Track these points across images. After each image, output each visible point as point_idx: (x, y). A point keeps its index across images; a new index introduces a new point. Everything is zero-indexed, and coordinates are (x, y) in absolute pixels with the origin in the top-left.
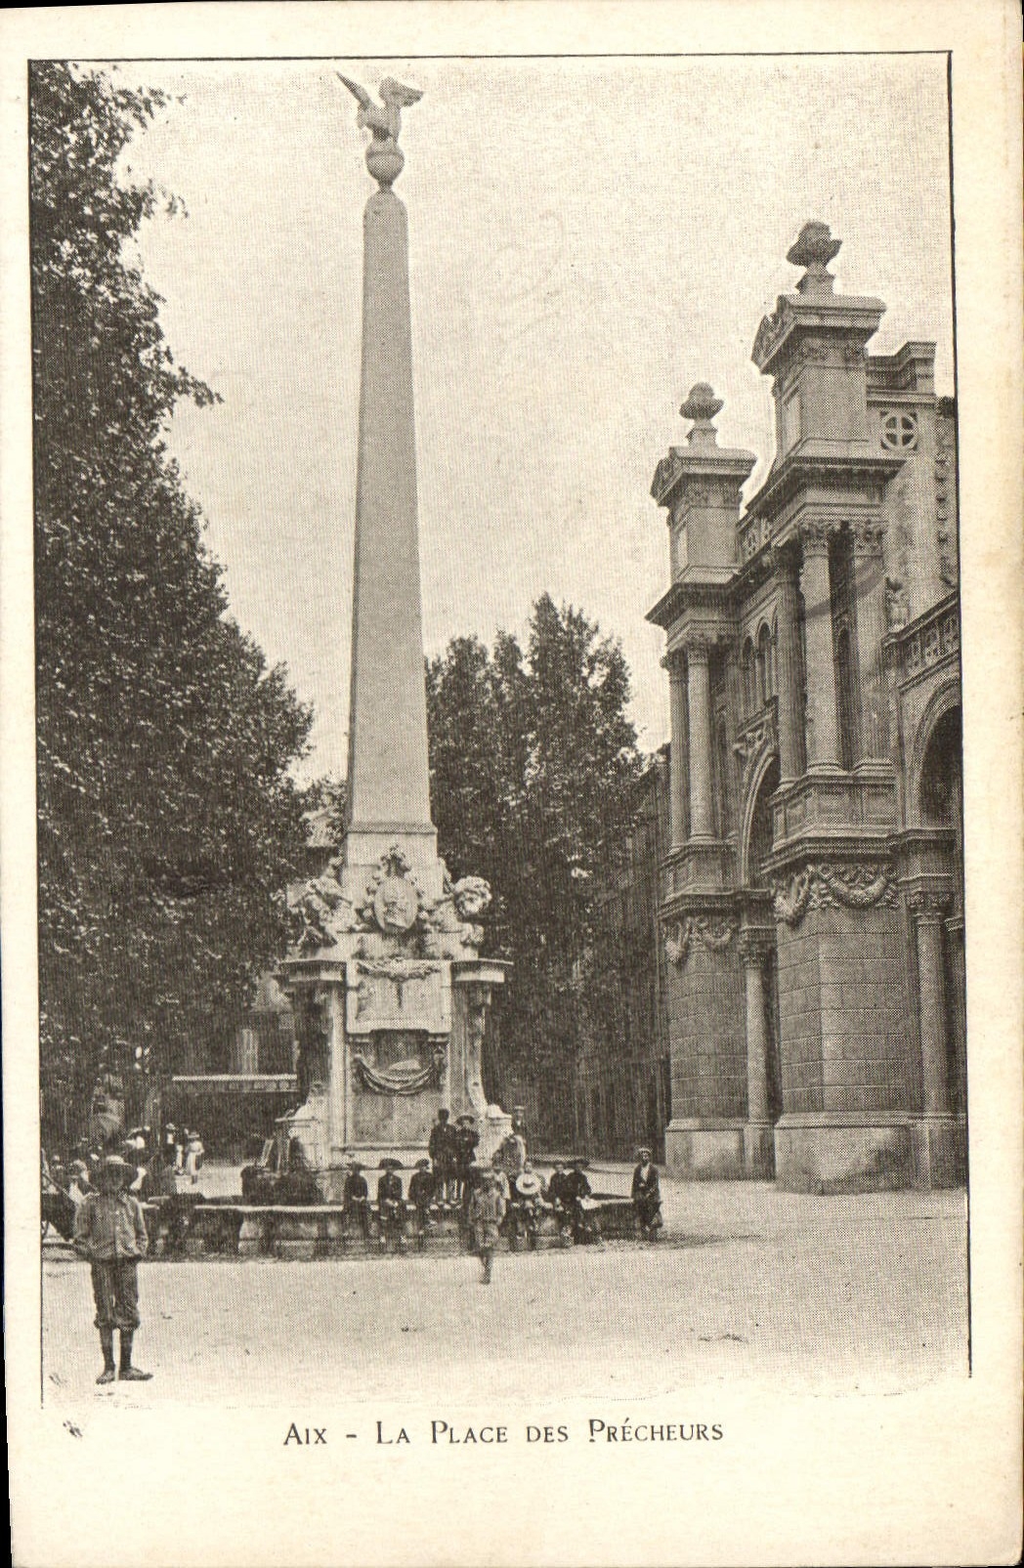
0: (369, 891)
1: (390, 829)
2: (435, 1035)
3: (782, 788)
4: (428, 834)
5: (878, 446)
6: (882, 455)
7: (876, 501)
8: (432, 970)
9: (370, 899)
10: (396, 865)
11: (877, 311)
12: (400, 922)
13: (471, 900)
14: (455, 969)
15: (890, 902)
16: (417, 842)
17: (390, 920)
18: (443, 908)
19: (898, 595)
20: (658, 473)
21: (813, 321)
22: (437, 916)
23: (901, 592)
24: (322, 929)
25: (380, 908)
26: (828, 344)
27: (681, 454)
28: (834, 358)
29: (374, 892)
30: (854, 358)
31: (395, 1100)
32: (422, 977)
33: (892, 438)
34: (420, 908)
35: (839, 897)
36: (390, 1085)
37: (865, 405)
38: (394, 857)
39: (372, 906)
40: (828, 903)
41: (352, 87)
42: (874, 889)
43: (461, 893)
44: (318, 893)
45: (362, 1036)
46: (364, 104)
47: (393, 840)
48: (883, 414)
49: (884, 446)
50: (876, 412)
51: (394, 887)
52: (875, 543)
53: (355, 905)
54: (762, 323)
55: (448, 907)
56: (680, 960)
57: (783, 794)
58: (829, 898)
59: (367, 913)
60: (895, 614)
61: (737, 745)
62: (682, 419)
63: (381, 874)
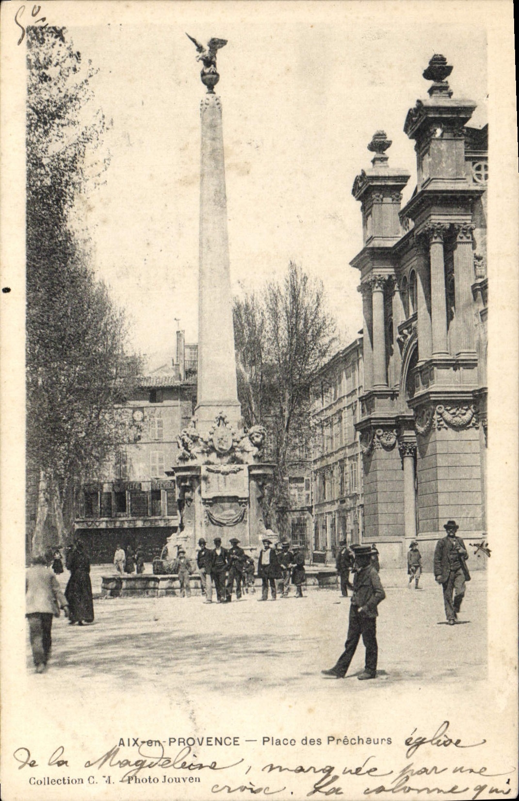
0: (211, 433)
1: (218, 404)
2: (242, 499)
3: (419, 365)
4: (236, 406)
5: (471, 182)
6: (473, 187)
7: (470, 212)
8: (240, 469)
9: (211, 437)
10: (221, 421)
11: (471, 109)
12: (224, 448)
13: (257, 436)
14: (250, 468)
15: (474, 425)
16: (232, 409)
17: (221, 446)
18: (244, 439)
19: (481, 263)
20: (356, 183)
21: (436, 114)
22: (241, 444)
23: (481, 261)
24: (189, 451)
25: (216, 441)
27: (368, 174)
29: (213, 433)
30: (458, 134)
31: (225, 528)
32: (235, 472)
33: (479, 176)
34: (234, 441)
35: (447, 422)
36: (222, 521)
37: (463, 159)
38: (221, 417)
39: (211, 440)
40: (442, 425)
41: (195, 41)
42: (467, 417)
43: (252, 433)
44: (188, 435)
45: (209, 499)
47: (220, 409)
48: (474, 164)
49: (474, 181)
50: (470, 163)
51: (221, 431)
52: (469, 235)
53: (205, 440)
54: (409, 113)
55: (247, 440)
56: (368, 452)
57: (420, 367)
58: (442, 423)
59: (210, 444)
60: (479, 273)
61: (399, 336)
62: (369, 151)
63: (215, 425)
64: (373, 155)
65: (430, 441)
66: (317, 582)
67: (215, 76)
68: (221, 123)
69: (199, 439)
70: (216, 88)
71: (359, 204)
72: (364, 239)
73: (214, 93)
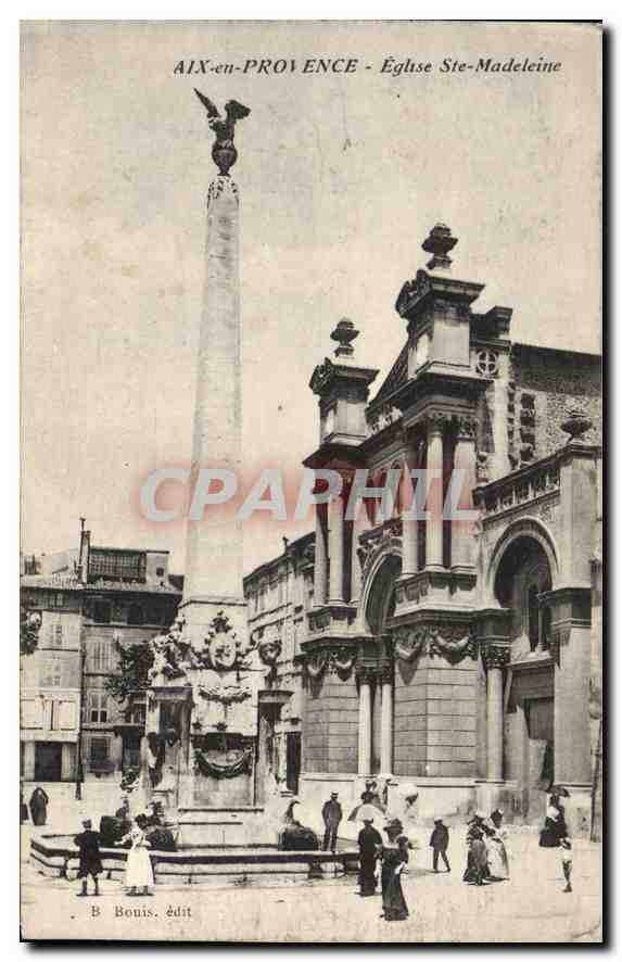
0: (206, 642)
1: (218, 601)
2: (247, 738)
3: (404, 577)
4: (242, 605)
5: (474, 371)
6: (477, 376)
7: (473, 405)
8: (246, 695)
9: (206, 646)
10: (221, 625)
11: (480, 287)
12: (225, 662)
13: (271, 650)
14: (260, 695)
15: (470, 652)
16: (235, 609)
17: (219, 661)
18: (251, 654)
19: (484, 465)
20: (315, 374)
21: (441, 288)
22: (247, 659)
23: (485, 462)
24: (175, 666)
25: (213, 652)
26: (449, 303)
27: (331, 363)
28: (452, 313)
29: (209, 642)
30: (463, 314)
31: (223, 780)
32: (240, 700)
33: (483, 366)
34: (237, 654)
35: (441, 648)
37: (468, 345)
38: (221, 620)
39: (206, 651)
40: (434, 650)
41: (205, 101)
42: (463, 642)
43: (265, 646)
44: (175, 642)
45: (200, 737)
46: (213, 112)
47: (220, 608)
48: (478, 351)
49: (477, 371)
50: (474, 349)
51: (220, 638)
52: (471, 431)
53: (196, 650)
54: (405, 286)
55: (255, 653)
56: (318, 675)
57: (404, 581)
58: (435, 647)
59: (204, 656)
60: (482, 475)
61: (359, 546)
62: (332, 340)
63: (213, 630)
64: (337, 344)
65: (419, 667)
66: (341, 867)
67: (232, 153)
68: (237, 217)
69: (190, 650)
70: (232, 171)
71: (317, 398)
72: (321, 436)
73: (228, 175)
